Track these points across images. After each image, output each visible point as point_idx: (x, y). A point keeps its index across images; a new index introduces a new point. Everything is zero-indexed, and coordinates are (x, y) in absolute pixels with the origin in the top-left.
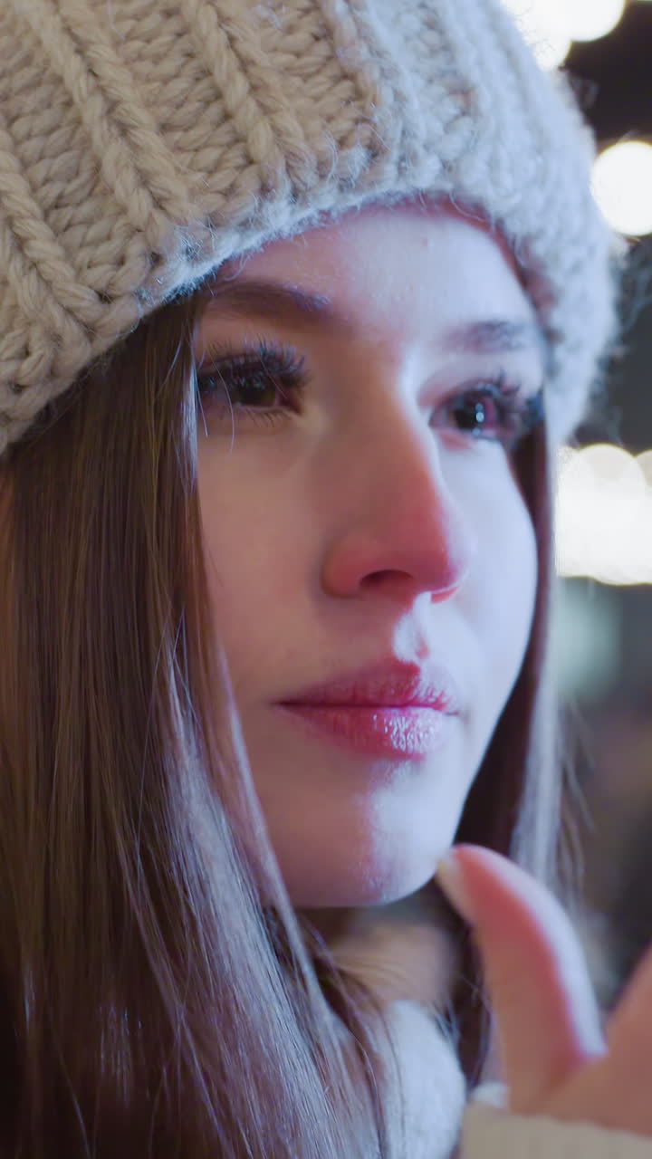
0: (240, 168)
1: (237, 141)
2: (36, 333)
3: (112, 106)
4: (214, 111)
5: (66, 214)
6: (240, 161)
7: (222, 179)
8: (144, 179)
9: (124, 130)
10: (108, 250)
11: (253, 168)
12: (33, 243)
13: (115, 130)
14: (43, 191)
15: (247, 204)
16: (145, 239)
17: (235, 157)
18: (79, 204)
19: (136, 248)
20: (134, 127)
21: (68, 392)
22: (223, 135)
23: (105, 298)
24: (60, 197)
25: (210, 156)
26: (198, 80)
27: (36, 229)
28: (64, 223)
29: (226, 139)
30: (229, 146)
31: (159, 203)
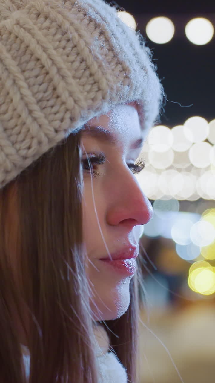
0: (97, 91)
1: (95, 83)
2: (35, 141)
3: (59, 70)
4: (87, 73)
5: (45, 103)
6: (97, 89)
7: (92, 95)
8: (71, 94)
9: (63, 77)
10: (59, 116)
11: (100, 92)
12: (35, 112)
13: (61, 78)
14: (37, 96)
15: (98, 103)
16: (71, 113)
17: (95, 88)
18: (48, 100)
19: (68, 115)
20: (66, 77)
21: (38, 160)
22: (91, 81)
23: (56, 131)
24: (42, 98)
25: (88, 87)
26: (81, 62)
27: (35, 107)
28: (44, 106)
29: (92, 82)
30: (92, 84)
31: (75, 101)
